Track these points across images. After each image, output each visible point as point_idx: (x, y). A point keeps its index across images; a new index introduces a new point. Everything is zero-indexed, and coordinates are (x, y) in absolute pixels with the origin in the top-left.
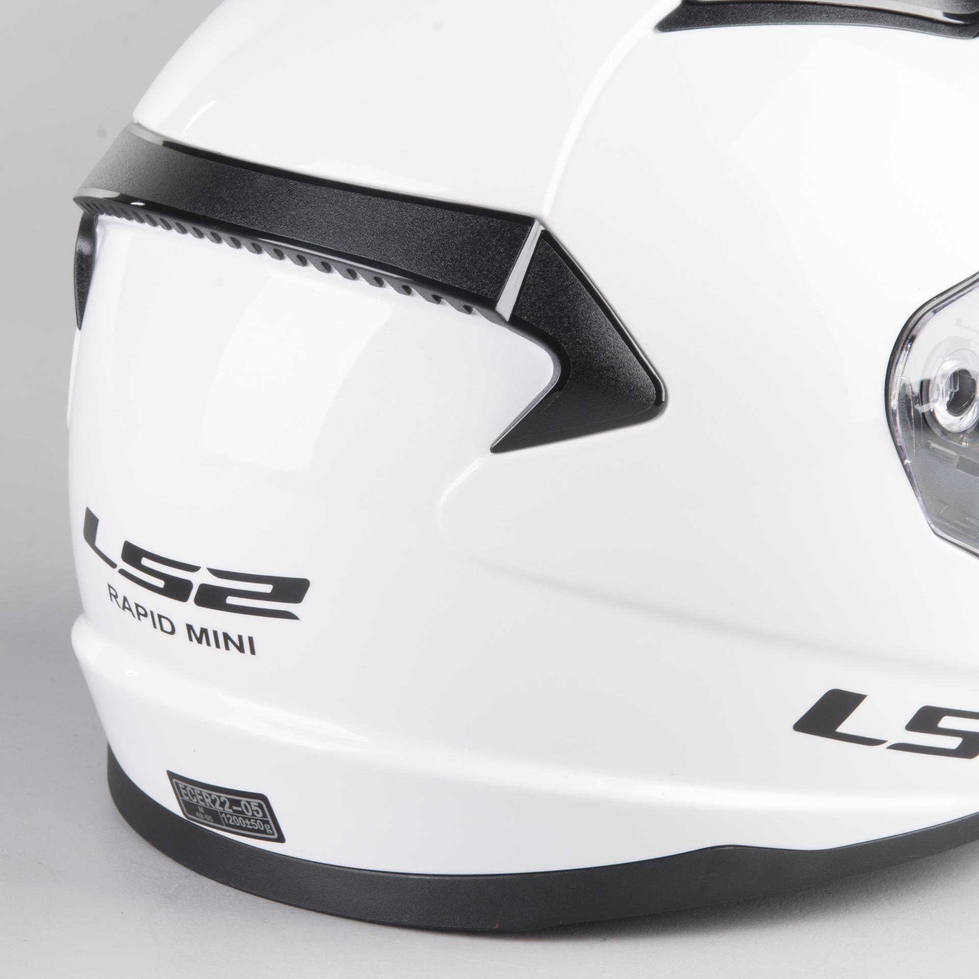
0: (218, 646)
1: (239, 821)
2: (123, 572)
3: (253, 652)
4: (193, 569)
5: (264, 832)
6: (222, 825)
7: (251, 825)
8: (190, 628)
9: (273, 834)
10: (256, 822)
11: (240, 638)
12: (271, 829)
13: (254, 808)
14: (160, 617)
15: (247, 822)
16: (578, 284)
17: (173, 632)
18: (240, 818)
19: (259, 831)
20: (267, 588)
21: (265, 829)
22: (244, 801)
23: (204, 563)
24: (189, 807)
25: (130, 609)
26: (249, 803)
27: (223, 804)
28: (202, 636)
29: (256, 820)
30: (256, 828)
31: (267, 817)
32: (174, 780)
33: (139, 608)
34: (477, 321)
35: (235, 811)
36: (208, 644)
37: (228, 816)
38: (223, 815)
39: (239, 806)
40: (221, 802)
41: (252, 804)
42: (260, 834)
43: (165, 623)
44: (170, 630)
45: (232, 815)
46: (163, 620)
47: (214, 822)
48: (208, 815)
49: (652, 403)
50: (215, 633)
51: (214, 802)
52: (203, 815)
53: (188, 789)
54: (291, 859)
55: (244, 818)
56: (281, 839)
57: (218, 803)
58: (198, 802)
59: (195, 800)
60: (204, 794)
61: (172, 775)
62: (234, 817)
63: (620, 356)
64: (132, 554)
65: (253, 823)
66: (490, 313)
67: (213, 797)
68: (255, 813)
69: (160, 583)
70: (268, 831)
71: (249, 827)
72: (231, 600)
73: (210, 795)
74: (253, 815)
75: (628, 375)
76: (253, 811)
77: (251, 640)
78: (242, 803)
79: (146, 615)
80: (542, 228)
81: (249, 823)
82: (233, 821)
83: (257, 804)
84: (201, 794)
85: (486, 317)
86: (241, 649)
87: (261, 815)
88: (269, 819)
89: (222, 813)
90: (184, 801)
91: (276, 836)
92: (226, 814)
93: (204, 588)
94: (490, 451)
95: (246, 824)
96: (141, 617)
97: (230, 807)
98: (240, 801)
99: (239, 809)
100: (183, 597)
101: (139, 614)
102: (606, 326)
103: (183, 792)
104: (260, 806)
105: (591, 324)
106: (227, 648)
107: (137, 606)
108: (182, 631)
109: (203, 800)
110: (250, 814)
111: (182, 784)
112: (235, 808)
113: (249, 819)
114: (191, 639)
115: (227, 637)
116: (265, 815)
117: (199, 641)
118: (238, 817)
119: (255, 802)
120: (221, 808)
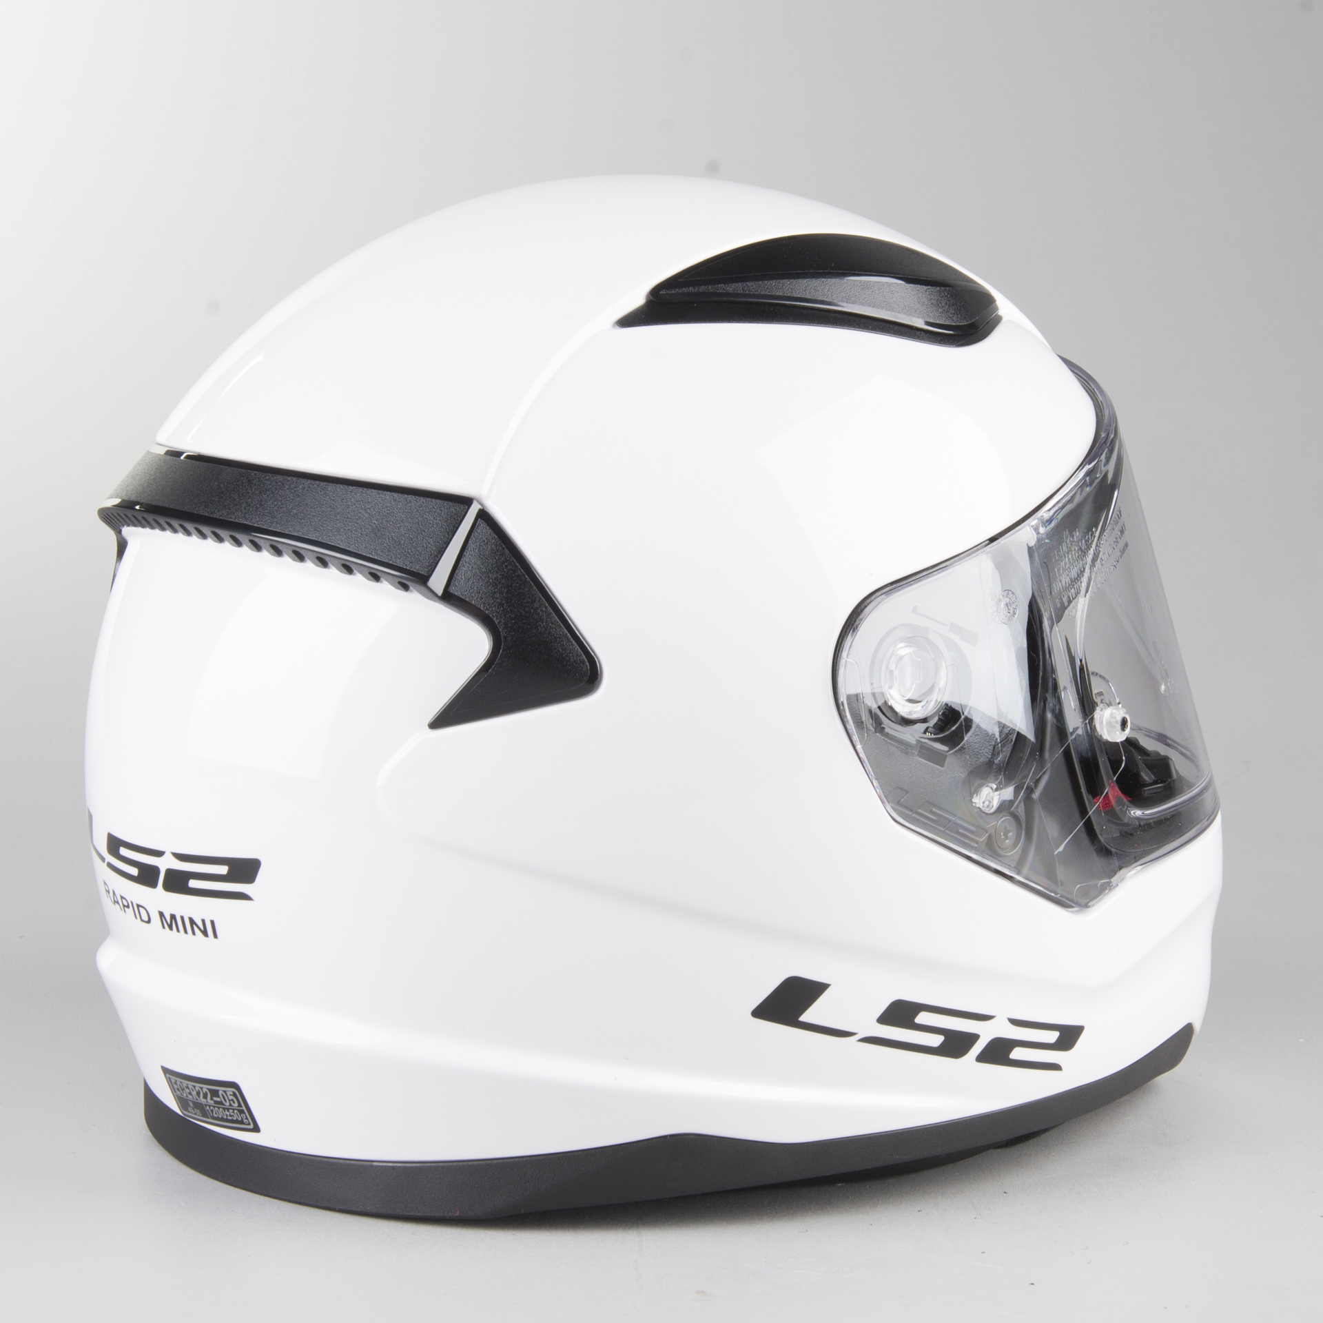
0: (186, 932)
1: (221, 1113)
2: (110, 866)
3: (215, 936)
4: (159, 854)
5: (242, 1122)
6: (208, 1118)
7: (231, 1116)
8: (161, 914)
9: (249, 1124)
10: (234, 1112)
11: (203, 921)
12: (247, 1118)
13: (231, 1097)
14: (138, 906)
15: (227, 1113)
16: (513, 561)
17: (149, 922)
18: (221, 1109)
19: (237, 1122)
20: (223, 870)
21: (242, 1119)
22: (221, 1089)
23: (168, 847)
24: (182, 1102)
25: (118, 903)
26: (225, 1092)
27: (205, 1096)
28: (171, 922)
29: (234, 1110)
30: (235, 1119)
31: (241, 1107)
32: (168, 1075)
33: (124, 900)
34: (414, 599)
35: (216, 1102)
36: (178, 930)
37: (212, 1108)
38: (208, 1107)
39: (218, 1096)
40: (204, 1094)
41: (228, 1093)
42: (238, 1124)
43: (142, 911)
44: (146, 919)
45: (214, 1107)
46: (140, 909)
47: (203, 1116)
48: (197, 1109)
49: (586, 678)
50: (182, 918)
51: (198, 1093)
52: (193, 1109)
53: (178, 1083)
54: (269, 1150)
55: (224, 1109)
56: (256, 1129)
57: (202, 1095)
58: (187, 1096)
59: (185, 1095)
60: (190, 1087)
61: (166, 1071)
62: (216, 1108)
63: (553, 631)
64: (115, 844)
65: (232, 1114)
66: (422, 588)
67: (197, 1088)
68: (231, 1102)
69: (134, 871)
70: (245, 1121)
71: (229, 1118)
72: (193, 884)
73: (194, 1087)
74: (231, 1105)
75: (560, 650)
76: (229, 1100)
77: (212, 923)
78: (220, 1093)
79: (128, 907)
80: (480, 507)
81: (228, 1113)
82: (216, 1114)
83: (232, 1093)
84: (188, 1088)
85: (421, 593)
86: (205, 933)
87: (236, 1104)
88: (244, 1108)
89: (206, 1105)
90: (177, 1096)
91: (252, 1126)
92: (210, 1106)
93: (170, 873)
94: (427, 727)
95: (227, 1115)
96: (126, 908)
97: (212, 1099)
98: (218, 1091)
99: (218, 1099)
100: (153, 884)
101: (124, 906)
102: (539, 601)
103: (175, 1086)
104: (234, 1095)
105: (524, 599)
106: (194, 933)
107: (122, 898)
108: (156, 918)
109: (190, 1094)
110: (228, 1104)
111: (173, 1078)
112: (215, 1099)
113: (228, 1110)
114: (164, 927)
115: (192, 922)
116: (240, 1105)
117: (171, 927)
118: (219, 1108)
119: (230, 1091)
120: (205, 1100)
